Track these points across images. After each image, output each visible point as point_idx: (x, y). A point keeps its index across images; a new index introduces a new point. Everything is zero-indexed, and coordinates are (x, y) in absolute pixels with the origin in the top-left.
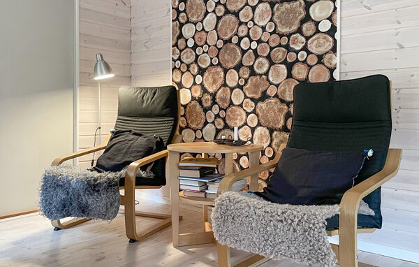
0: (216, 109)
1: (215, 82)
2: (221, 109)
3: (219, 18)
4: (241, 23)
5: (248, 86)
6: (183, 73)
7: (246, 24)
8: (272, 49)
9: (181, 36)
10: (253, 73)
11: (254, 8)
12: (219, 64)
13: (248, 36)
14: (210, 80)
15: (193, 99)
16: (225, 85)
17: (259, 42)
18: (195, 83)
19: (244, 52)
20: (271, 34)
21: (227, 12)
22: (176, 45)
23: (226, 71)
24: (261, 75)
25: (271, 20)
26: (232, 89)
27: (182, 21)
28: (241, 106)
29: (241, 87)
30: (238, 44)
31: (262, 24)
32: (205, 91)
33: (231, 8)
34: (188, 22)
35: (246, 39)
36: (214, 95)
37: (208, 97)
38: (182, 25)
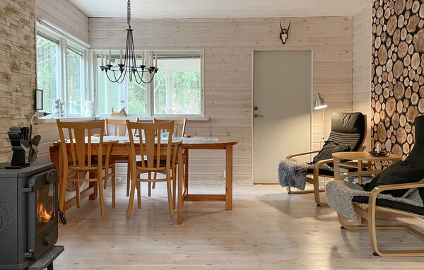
0: (391, 129)
1: (391, 109)
2: (394, 129)
3: (394, 63)
4: (405, 67)
5: (408, 113)
6: (376, 101)
7: (407, 67)
8: (420, 86)
9: (375, 75)
10: (410, 104)
11: (411, 56)
12: (394, 96)
13: (408, 76)
14: (389, 108)
15: (381, 120)
16: (396, 112)
17: (414, 81)
18: (382, 109)
19: (406, 88)
20: (420, 75)
21: (398, 58)
22: (373, 81)
23: (397, 101)
24: (414, 106)
25: (420, 66)
26: (400, 115)
27: (376, 64)
28: (404, 127)
29: (404, 114)
30: (403, 82)
31: (415, 68)
32: (387, 115)
33: (400, 56)
34: (379, 65)
35: (407, 78)
36: (391, 118)
37: (388, 119)
38: (376, 67)
